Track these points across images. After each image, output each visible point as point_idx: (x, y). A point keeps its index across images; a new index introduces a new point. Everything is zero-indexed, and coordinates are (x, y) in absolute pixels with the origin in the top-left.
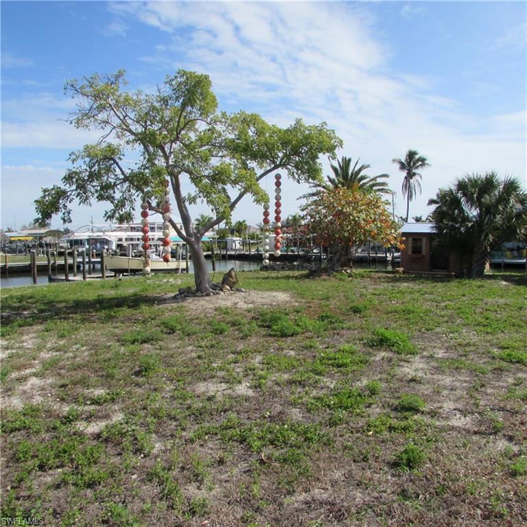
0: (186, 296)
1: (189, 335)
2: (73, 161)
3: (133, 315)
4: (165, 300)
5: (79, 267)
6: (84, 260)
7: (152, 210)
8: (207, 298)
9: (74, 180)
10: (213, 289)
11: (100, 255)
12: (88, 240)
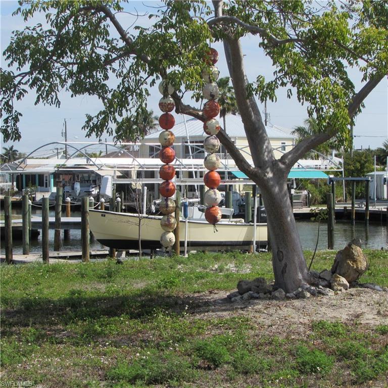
0: (252, 297)
1: (246, 373)
2: (27, 14)
3: (140, 332)
4: (207, 304)
5: (34, 235)
6: (45, 218)
7: (183, 112)
8: (297, 303)
9: (28, 52)
10: (313, 285)
11: (78, 209)
12: (56, 175)
